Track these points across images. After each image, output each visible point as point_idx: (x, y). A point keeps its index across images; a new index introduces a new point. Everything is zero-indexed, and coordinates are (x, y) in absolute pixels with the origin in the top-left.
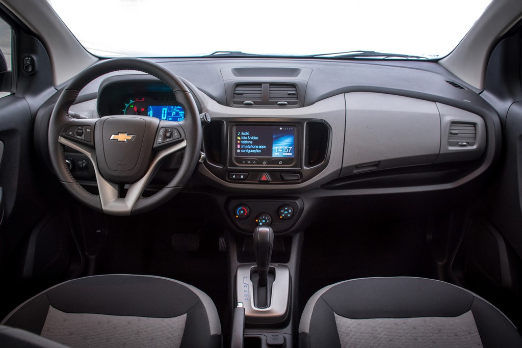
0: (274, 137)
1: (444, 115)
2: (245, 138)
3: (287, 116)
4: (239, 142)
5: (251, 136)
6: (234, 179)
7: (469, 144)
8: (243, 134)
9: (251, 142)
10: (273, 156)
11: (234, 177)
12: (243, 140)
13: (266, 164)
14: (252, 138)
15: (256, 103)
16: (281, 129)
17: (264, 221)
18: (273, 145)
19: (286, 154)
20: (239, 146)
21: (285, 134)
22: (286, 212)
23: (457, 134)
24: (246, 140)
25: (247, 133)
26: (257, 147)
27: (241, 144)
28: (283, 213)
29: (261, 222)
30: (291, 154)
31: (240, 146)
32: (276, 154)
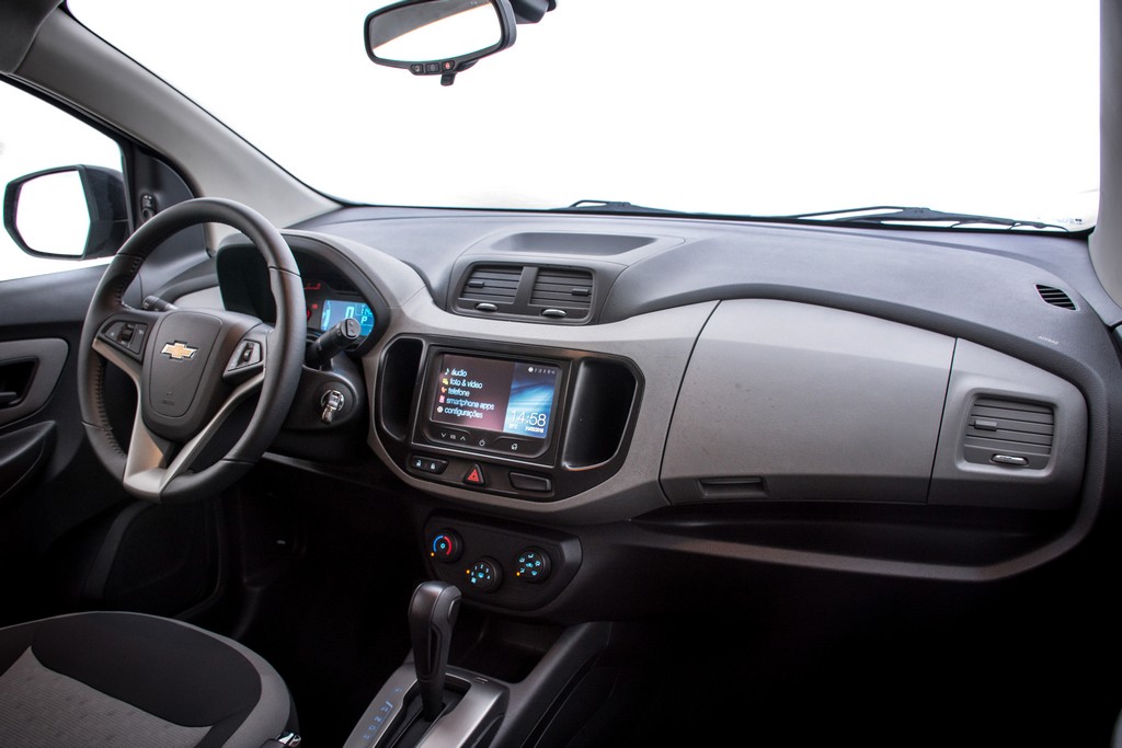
0: (513, 387)
1: (961, 374)
2: (457, 383)
3: (547, 341)
4: (443, 390)
5: (468, 379)
6: (417, 468)
7: (1029, 463)
8: (454, 373)
9: (467, 394)
10: (505, 431)
11: (419, 464)
12: (453, 387)
13: (485, 446)
14: (471, 384)
15: (501, 308)
16: (531, 370)
17: (481, 576)
18: (509, 404)
19: (533, 429)
20: (442, 399)
21: (538, 382)
22: (530, 565)
23: (993, 429)
24: (457, 387)
25: (463, 373)
26: (476, 405)
27: (447, 395)
28: (523, 565)
29: (474, 576)
30: (542, 431)
31: (445, 400)
32: (511, 426)
